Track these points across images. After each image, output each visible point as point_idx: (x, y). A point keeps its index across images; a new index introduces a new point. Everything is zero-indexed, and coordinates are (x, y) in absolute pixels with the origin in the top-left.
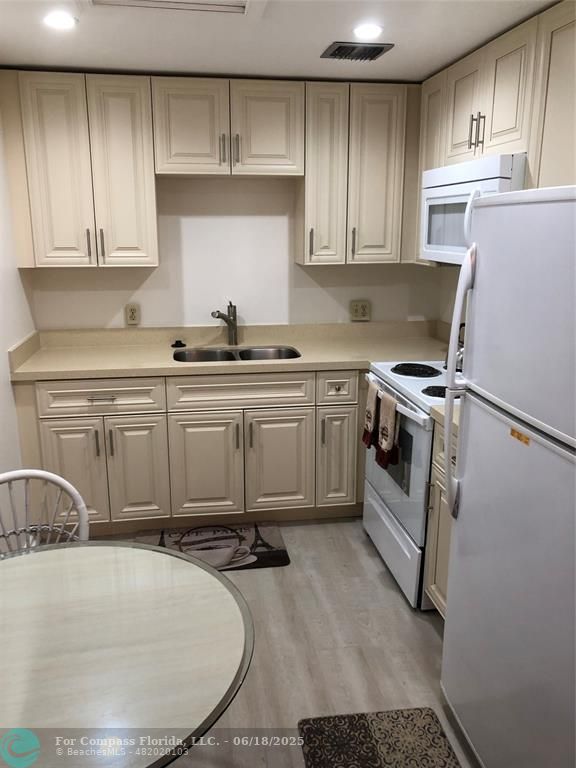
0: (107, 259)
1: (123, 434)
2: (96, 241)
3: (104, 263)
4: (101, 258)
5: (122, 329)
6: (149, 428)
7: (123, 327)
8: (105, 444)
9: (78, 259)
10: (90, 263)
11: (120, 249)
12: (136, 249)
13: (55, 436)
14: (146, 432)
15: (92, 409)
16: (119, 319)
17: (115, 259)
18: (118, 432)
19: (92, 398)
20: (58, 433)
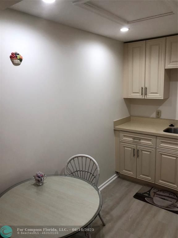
0: (147, 96)
1: (142, 152)
2: (144, 91)
3: (146, 97)
4: (145, 96)
5: (154, 118)
6: (150, 152)
7: (155, 117)
8: (136, 153)
9: (139, 96)
10: (142, 97)
11: (151, 93)
12: (156, 93)
13: (123, 147)
14: (149, 153)
15: (134, 142)
16: (154, 115)
17: (150, 96)
18: (141, 151)
19: (134, 138)
20: (124, 147)
